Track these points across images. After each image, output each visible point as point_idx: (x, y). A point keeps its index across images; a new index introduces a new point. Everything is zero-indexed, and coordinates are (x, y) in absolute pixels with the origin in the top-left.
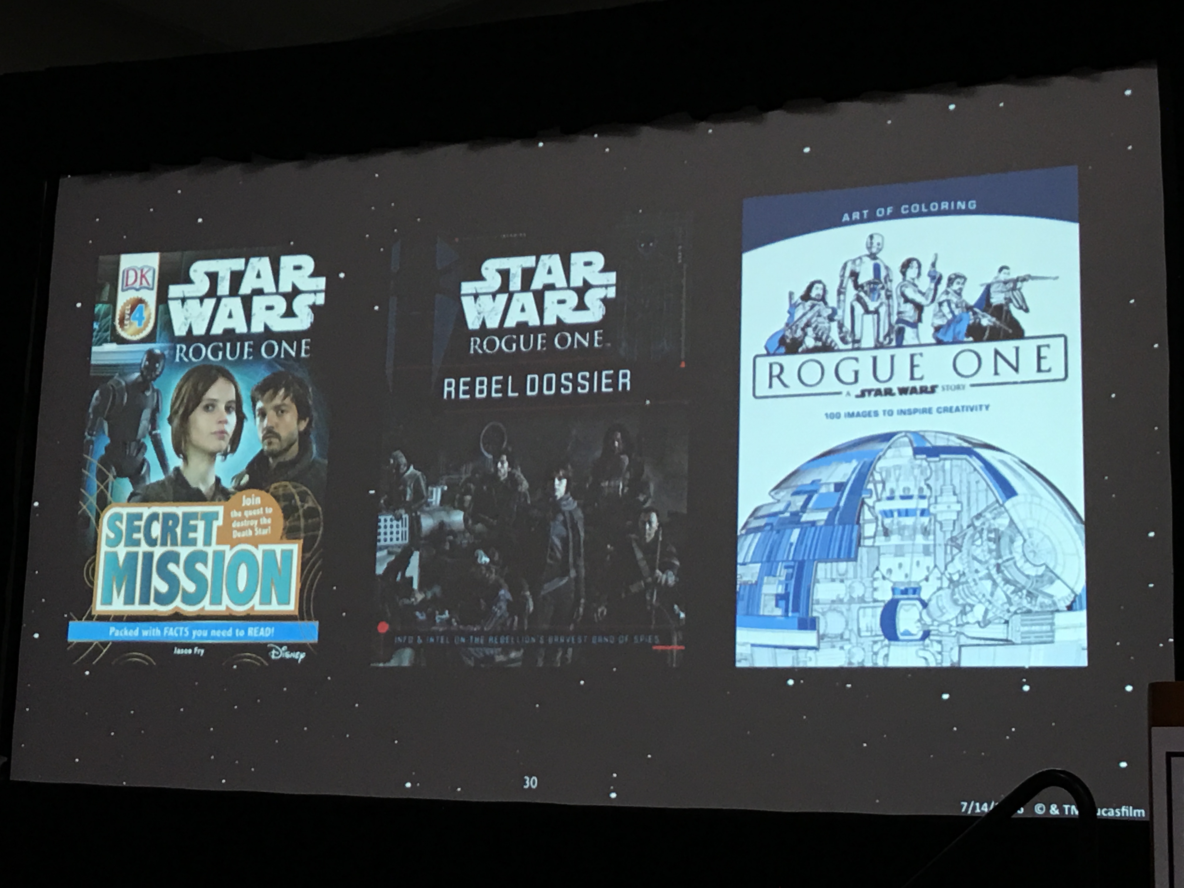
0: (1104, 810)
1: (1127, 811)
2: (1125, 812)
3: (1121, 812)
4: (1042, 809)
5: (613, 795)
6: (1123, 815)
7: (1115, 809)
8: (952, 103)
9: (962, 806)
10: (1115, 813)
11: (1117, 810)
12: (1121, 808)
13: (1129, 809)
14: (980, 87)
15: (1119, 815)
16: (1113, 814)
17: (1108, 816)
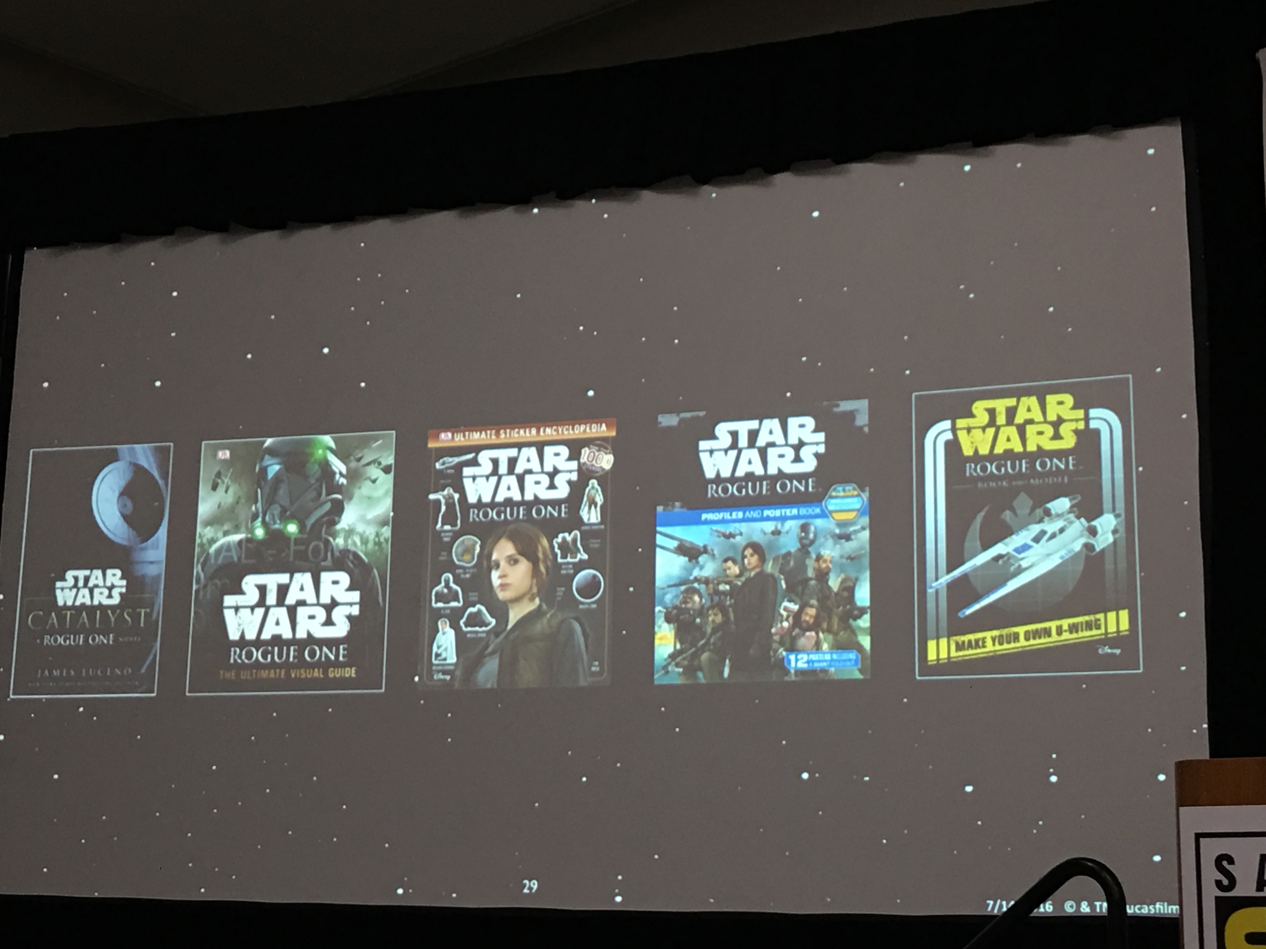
0: (1138, 906)
1: (1162, 907)
2: (1160, 909)
3: (1155, 908)
4: (1072, 907)
5: (619, 899)
6: (1158, 911)
7: (1148, 906)
8: (967, 164)
9: (988, 905)
10: (1149, 910)
11: (1151, 907)
12: (1155, 904)
13: (1163, 905)
14: (996, 147)
15: (1153, 912)
16: (1147, 912)
17: (1142, 913)
